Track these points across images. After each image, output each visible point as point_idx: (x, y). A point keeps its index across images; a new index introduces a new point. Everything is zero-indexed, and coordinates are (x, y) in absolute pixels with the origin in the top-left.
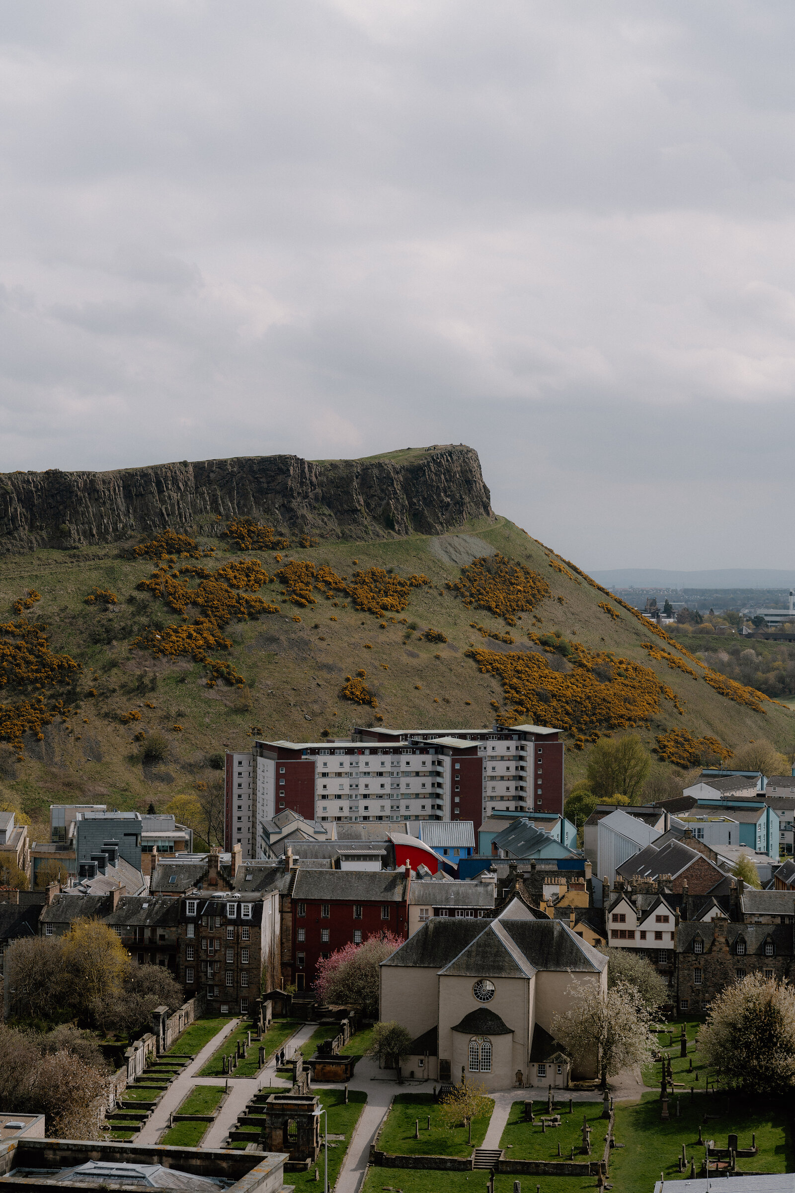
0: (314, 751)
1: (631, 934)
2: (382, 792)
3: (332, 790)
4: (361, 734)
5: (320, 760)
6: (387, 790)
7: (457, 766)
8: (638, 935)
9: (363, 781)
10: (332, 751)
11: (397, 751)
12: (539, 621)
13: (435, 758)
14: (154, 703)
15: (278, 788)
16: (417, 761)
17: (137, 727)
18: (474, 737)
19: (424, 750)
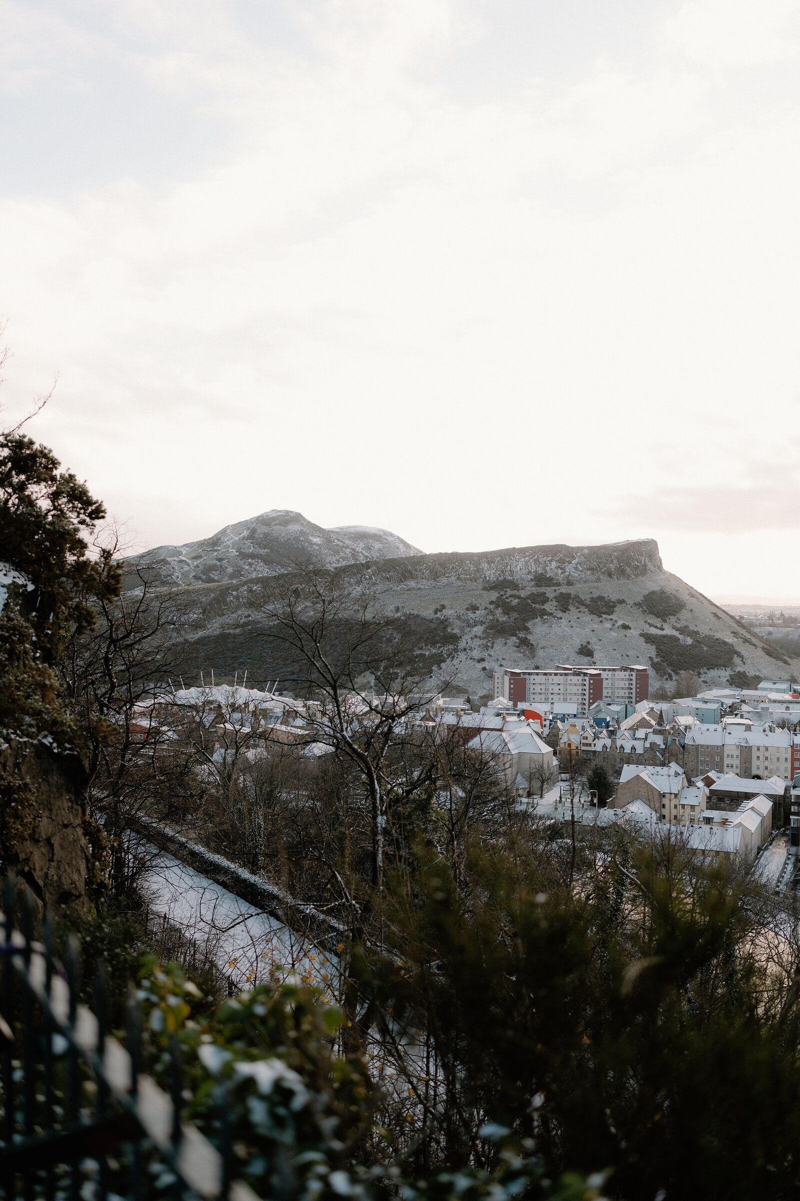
0: (529, 674)
1: (590, 745)
2: (559, 692)
3: (538, 690)
4: (558, 668)
5: (532, 677)
6: (562, 691)
7: (592, 682)
8: (593, 745)
9: (551, 687)
10: (537, 674)
11: (566, 674)
12: (679, 620)
13: (583, 678)
14: (492, 654)
15: (510, 688)
16: (575, 679)
17: (485, 664)
18: (600, 669)
19: (578, 674)
